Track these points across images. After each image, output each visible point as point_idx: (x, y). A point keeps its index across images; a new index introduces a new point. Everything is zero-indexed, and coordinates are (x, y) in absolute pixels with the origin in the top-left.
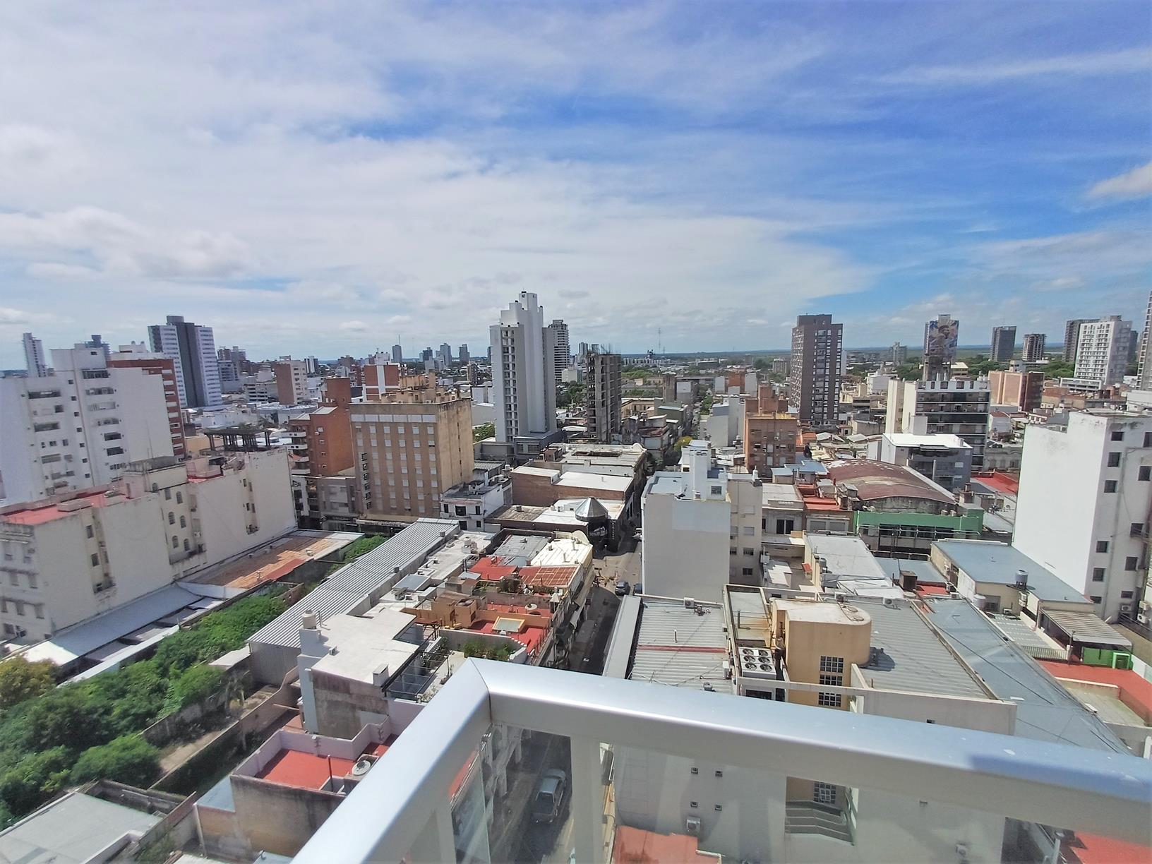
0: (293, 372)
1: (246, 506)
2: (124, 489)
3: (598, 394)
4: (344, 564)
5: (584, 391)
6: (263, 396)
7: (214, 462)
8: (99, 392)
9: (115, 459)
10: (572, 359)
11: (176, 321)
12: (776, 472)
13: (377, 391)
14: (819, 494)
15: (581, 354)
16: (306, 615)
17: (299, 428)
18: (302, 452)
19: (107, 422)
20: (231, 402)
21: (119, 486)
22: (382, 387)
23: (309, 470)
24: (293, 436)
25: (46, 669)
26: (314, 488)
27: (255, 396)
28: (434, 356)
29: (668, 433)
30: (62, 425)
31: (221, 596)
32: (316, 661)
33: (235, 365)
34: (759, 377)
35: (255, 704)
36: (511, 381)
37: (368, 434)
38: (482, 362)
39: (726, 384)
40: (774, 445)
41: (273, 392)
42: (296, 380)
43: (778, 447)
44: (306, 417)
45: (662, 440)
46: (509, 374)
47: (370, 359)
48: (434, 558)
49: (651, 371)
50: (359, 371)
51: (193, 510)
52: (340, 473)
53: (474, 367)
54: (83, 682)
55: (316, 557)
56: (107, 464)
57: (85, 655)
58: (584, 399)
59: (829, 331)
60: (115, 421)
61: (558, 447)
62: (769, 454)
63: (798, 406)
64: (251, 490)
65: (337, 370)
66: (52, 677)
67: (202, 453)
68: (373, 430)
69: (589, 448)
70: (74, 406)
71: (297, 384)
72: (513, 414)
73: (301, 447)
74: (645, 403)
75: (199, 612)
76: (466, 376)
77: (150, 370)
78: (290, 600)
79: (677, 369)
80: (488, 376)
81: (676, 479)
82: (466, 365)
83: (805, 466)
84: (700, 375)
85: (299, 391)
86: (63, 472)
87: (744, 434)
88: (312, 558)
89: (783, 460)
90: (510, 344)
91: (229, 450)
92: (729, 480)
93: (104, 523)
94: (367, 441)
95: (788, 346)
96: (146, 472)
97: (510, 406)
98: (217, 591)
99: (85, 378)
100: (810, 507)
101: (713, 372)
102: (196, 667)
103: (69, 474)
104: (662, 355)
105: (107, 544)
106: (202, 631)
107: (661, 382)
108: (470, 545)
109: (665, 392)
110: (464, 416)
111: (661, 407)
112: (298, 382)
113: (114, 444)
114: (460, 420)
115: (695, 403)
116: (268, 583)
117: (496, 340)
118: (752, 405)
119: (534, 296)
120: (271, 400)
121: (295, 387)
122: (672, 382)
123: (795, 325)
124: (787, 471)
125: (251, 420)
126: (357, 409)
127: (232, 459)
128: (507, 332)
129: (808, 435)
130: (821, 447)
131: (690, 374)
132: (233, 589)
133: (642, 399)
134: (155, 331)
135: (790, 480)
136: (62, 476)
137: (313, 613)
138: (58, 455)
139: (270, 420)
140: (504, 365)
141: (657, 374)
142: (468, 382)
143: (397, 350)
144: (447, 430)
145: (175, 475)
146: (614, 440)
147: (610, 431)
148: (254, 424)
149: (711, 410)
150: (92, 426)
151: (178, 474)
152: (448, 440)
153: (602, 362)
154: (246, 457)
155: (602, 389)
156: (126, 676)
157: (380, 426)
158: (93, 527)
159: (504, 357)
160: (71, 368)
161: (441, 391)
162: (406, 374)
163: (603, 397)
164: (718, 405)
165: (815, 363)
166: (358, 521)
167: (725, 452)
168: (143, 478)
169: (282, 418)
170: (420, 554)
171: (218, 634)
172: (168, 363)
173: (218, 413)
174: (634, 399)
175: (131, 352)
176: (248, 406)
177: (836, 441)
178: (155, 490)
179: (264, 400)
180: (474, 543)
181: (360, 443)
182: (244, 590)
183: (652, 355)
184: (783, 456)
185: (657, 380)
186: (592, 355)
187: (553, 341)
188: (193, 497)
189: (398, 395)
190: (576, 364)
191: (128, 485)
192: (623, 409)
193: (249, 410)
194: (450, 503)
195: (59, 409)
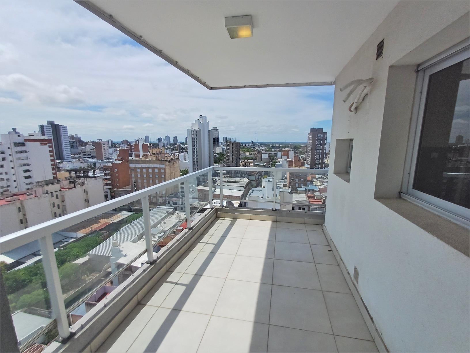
0: (103, 146)
1: (85, 200)
2: (34, 193)
3: (231, 158)
4: (127, 224)
5: (225, 157)
6: (89, 156)
7: (71, 182)
8: (21, 152)
9: (28, 181)
10: (220, 144)
11: (51, 123)
12: (299, 189)
13: (139, 155)
14: (315, 198)
15: (224, 141)
16: (114, 242)
17: (107, 169)
18: (108, 179)
19: (24, 165)
20: (75, 158)
21: (32, 192)
22: (141, 153)
23: (111, 186)
24: (105, 172)
25: (3, 265)
26: (113, 194)
27: (86, 156)
28: (163, 141)
29: (258, 174)
30: (5, 166)
31: (75, 237)
32: (118, 259)
33: (76, 143)
34: (295, 152)
35: (92, 278)
36: (196, 152)
37: (137, 172)
38: (183, 144)
39: (282, 155)
40: (299, 179)
41: (94, 154)
42: (104, 149)
43: (300, 180)
44: (110, 164)
45: (256, 177)
46: (195, 149)
47: (135, 141)
48: (164, 222)
49: (252, 149)
50: (131, 146)
51: (63, 202)
52: (124, 188)
53: (180, 146)
54: (19, 270)
55: (115, 221)
56: (24, 183)
57: (18, 260)
58: (225, 160)
59: (322, 135)
60: (28, 165)
61: (214, 179)
62: (297, 183)
63: (309, 164)
64: (87, 194)
65: (121, 146)
66: (5, 268)
67: (66, 178)
68: (139, 170)
69: (227, 179)
70: (10, 158)
71: (104, 151)
72: (196, 165)
73: (108, 177)
74: (250, 162)
75: (66, 243)
76: (176, 149)
77: (42, 144)
78: (105, 238)
79: (263, 149)
80: (186, 149)
81: (260, 191)
82: (176, 145)
83: (310, 187)
84: (272, 151)
85: (105, 154)
86: (5, 186)
87: (287, 175)
88: (113, 222)
89: (302, 185)
90: (195, 136)
91: (78, 177)
92: (280, 191)
93: (26, 206)
94: (136, 175)
95: (306, 141)
96: (43, 186)
97: (195, 162)
98: (74, 235)
99: (15, 146)
100: (311, 202)
101: (277, 150)
102: (67, 265)
103: (8, 186)
104: (257, 143)
105: (27, 215)
106: (68, 250)
107: (256, 154)
108: (178, 216)
109: (257, 157)
110: (176, 165)
111: (256, 164)
112: (105, 150)
113: (27, 174)
114: (175, 167)
115: (269, 162)
116: (95, 231)
117: (190, 135)
118: (291, 164)
119: (205, 117)
120: (93, 157)
121: (103, 152)
122: (261, 154)
123: (309, 132)
124: (303, 189)
125: (84, 166)
126: (132, 161)
127: (79, 181)
128: (194, 132)
129: (312, 176)
130: (317, 180)
131: (268, 151)
132: (81, 234)
133: (248, 160)
134: (42, 127)
135: (304, 192)
136: (5, 187)
137: (117, 241)
138: (3, 178)
139: (93, 166)
140: (193, 145)
141: (255, 150)
142: (177, 152)
143: (147, 138)
144: (169, 171)
145: (55, 187)
146: (237, 176)
147: (235, 173)
148: (86, 168)
149: (275, 165)
150: (18, 167)
151: (56, 187)
152: (170, 175)
153: (232, 145)
154: (85, 180)
155: (232, 156)
156: (37, 268)
157: (141, 168)
158: (21, 208)
159: (193, 142)
160: (9, 142)
161: (167, 155)
162: (151, 148)
163: (232, 159)
164: (278, 163)
165: (316, 148)
166: (132, 207)
167: (280, 182)
168: (42, 188)
169: (98, 165)
170: (158, 220)
171: (75, 251)
172: (49, 141)
173: (69, 162)
174: (245, 160)
175: (34, 136)
176: (83, 160)
177: (323, 178)
178: (47, 193)
179: (89, 158)
180: (180, 216)
181: (133, 175)
182: (85, 234)
183: (253, 143)
184: (302, 183)
185: (254, 153)
186: (229, 142)
187: (213, 136)
188: (63, 197)
189: (149, 156)
190: (222, 146)
191: (35, 191)
192: (241, 164)
193: (83, 161)
194: (170, 200)
195: (4, 159)
